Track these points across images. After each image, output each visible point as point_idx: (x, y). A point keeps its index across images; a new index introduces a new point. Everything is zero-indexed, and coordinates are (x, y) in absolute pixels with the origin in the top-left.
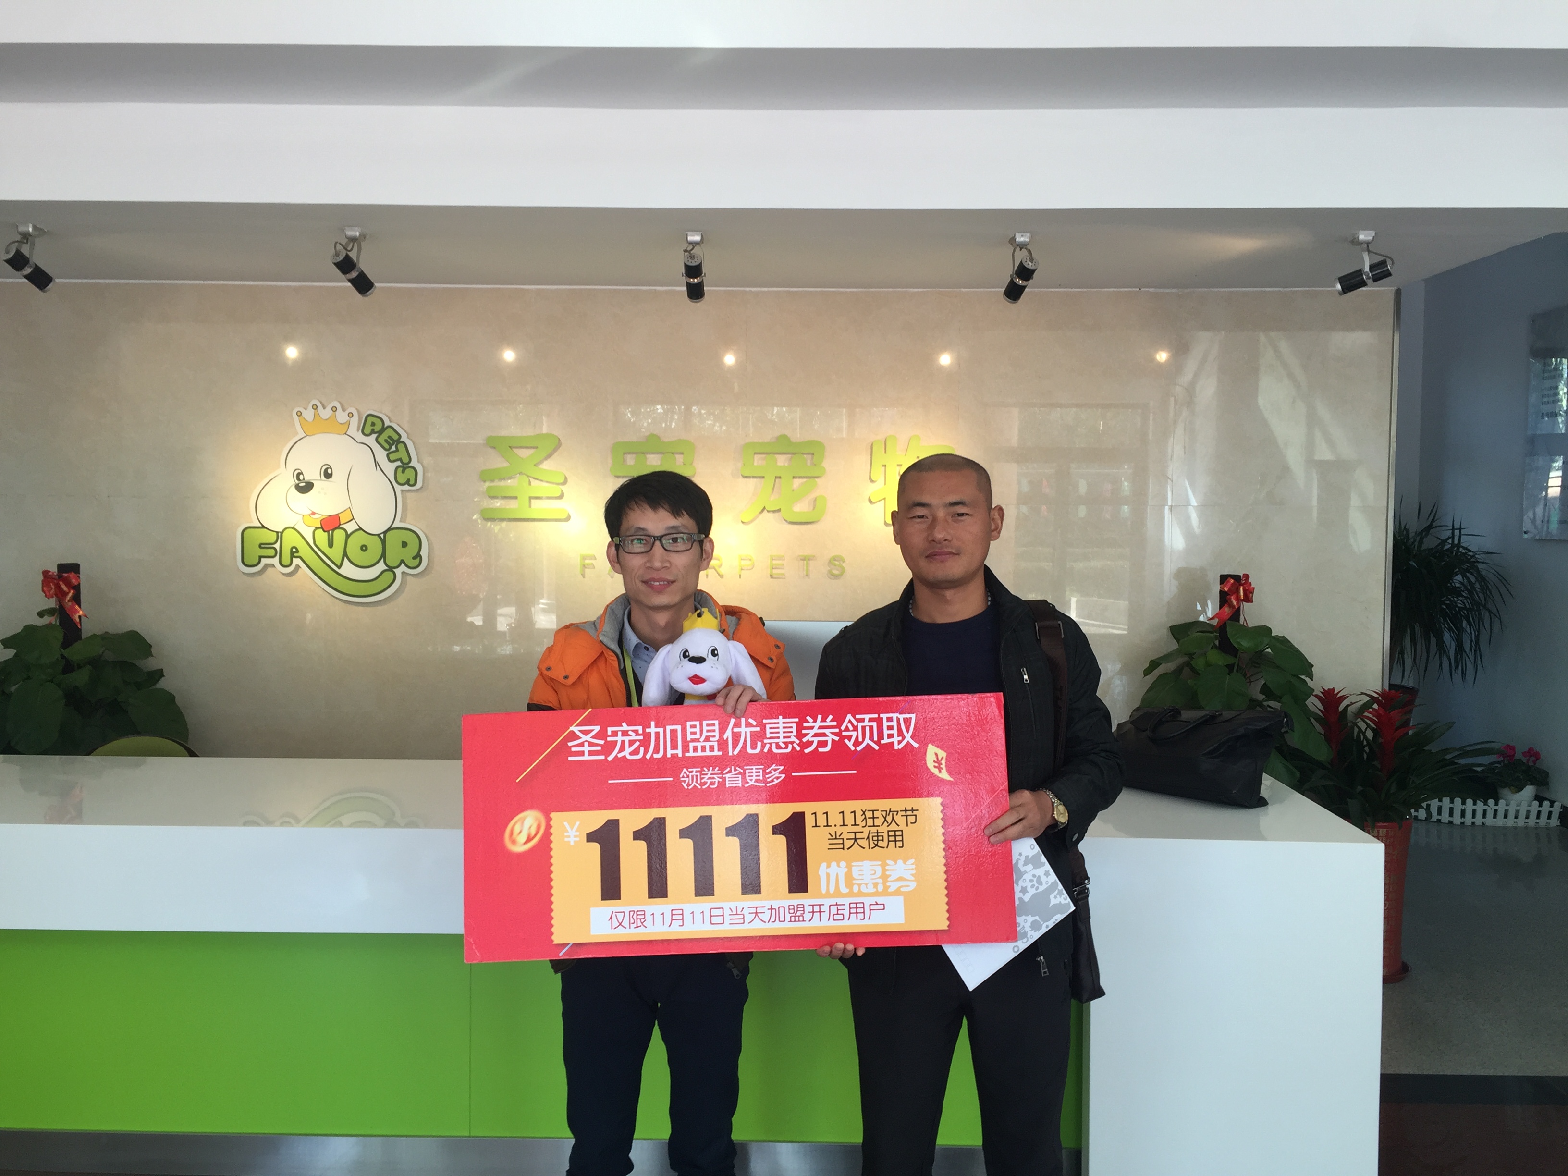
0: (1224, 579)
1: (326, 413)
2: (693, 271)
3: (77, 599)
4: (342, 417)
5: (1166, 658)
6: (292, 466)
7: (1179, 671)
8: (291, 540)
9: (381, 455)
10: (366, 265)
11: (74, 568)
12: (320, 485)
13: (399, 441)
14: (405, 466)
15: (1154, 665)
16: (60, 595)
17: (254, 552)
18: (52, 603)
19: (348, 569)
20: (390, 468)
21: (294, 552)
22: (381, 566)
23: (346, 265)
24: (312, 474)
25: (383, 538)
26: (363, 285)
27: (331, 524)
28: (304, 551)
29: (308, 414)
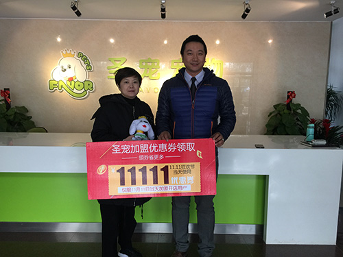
0: (288, 92)
1: (68, 52)
2: (163, 10)
3: (9, 97)
4: (73, 53)
5: (273, 112)
6: (61, 65)
7: (276, 115)
8: (61, 83)
9: (83, 62)
10: (79, 9)
11: (8, 89)
12: (68, 70)
13: (87, 59)
14: (89, 65)
15: (271, 114)
16: (5, 96)
17: (52, 87)
18: (3, 98)
19: (75, 91)
20: (85, 66)
21: (62, 87)
22: (83, 90)
23: (74, 8)
24: (66, 67)
25: (83, 83)
26: (78, 14)
27: (71, 79)
28: (64, 86)
29: (64, 52)
